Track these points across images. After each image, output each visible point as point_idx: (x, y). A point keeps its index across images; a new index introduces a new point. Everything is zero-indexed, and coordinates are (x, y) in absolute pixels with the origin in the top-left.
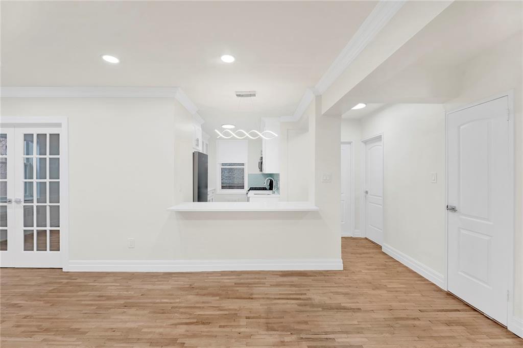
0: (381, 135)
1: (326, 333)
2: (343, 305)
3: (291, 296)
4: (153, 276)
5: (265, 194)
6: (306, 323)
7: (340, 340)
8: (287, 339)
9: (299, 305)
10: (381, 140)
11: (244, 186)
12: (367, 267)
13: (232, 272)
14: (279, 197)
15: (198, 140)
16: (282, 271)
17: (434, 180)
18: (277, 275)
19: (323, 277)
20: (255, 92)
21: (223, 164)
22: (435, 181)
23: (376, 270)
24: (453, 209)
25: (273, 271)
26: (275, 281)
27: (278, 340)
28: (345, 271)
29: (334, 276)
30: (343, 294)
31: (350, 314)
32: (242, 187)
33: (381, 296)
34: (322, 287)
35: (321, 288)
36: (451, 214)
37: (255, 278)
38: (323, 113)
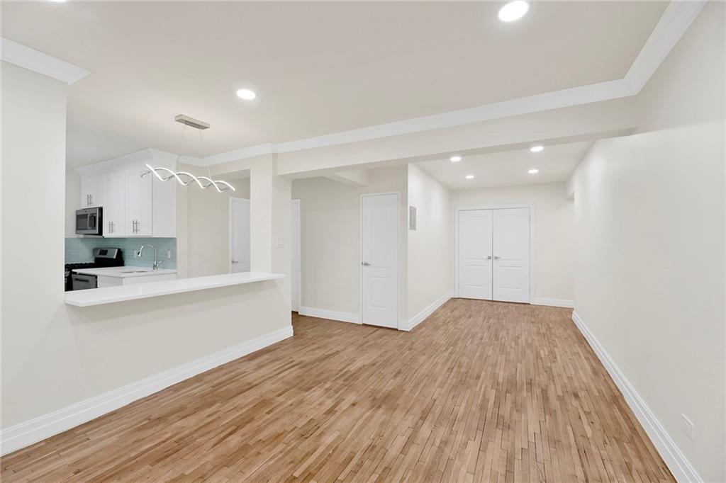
1: (341, 370)
2: (327, 354)
3: (287, 367)
4: (32, 452)
6: (322, 373)
7: (352, 369)
8: (327, 386)
9: (301, 368)
13: (183, 382)
18: (244, 361)
20: (210, 125)
24: (366, 264)
26: (251, 366)
27: (322, 390)
28: (295, 336)
31: (337, 356)
36: (364, 267)
37: (226, 374)
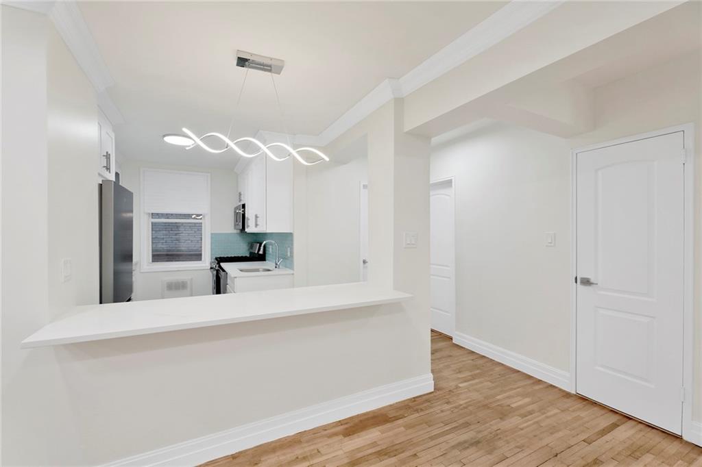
0: (451, 180)
5: (257, 270)
10: (451, 186)
11: (201, 255)
12: (460, 376)
14: (293, 274)
15: (108, 156)
16: (340, 423)
17: (551, 243)
18: (336, 434)
19: (416, 415)
20: (283, 61)
21: (153, 215)
22: (552, 245)
23: (474, 379)
24: (586, 282)
25: (325, 428)
26: (340, 452)
28: (438, 393)
29: (431, 407)
30: (472, 445)
32: (197, 256)
33: (522, 429)
34: (432, 438)
35: (432, 443)
38: (406, 130)
